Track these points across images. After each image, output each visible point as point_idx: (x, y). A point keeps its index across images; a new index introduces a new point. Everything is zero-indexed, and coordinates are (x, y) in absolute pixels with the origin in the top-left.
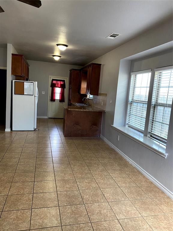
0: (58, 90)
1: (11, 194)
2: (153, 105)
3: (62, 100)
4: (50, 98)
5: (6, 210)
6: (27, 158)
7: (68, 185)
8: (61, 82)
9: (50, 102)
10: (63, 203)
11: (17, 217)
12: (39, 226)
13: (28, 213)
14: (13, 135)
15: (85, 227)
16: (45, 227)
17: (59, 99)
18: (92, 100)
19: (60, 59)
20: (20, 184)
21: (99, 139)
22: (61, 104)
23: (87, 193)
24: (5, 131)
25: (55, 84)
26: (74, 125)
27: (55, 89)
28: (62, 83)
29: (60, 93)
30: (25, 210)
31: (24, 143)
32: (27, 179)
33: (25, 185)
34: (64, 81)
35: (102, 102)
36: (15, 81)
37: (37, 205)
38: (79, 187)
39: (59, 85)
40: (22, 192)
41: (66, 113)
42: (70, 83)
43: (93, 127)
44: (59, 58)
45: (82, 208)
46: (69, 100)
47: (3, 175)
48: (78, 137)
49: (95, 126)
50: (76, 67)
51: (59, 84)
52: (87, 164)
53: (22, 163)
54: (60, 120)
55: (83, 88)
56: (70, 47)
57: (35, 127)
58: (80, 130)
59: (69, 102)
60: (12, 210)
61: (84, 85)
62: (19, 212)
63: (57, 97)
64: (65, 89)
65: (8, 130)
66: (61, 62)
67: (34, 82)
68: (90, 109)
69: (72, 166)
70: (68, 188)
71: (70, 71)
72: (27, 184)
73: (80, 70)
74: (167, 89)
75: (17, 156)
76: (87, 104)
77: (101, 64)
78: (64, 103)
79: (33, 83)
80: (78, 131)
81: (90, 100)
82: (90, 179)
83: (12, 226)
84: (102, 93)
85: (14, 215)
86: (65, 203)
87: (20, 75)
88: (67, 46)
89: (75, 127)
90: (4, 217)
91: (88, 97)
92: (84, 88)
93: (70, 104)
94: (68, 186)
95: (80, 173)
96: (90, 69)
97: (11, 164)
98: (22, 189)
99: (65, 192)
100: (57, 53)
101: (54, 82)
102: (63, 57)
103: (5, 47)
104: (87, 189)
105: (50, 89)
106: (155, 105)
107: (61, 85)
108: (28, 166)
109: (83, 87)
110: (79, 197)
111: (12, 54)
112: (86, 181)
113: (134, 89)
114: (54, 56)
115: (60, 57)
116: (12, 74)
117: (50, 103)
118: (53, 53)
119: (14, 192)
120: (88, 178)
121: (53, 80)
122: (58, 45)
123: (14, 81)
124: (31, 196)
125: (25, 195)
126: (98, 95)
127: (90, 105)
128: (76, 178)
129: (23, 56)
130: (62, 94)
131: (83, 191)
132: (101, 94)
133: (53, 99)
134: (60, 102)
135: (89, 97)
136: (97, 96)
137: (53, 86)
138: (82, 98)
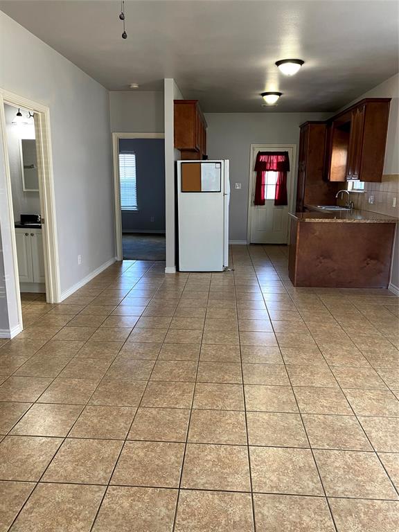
0: (271, 178)
1: (197, 407)
3: (281, 199)
4: (254, 198)
5: (194, 440)
6: (219, 331)
7: (325, 400)
8: (279, 157)
9: (253, 207)
10: (320, 442)
11: (219, 460)
12: (272, 487)
13: (242, 454)
14: (180, 280)
15: (388, 510)
16: (286, 492)
17: (274, 198)
18: (363, 194)
19: (278, 102)
20: (214, 386)
21: (387, 294)
22: (280, 209)
23: (378, 426)
24: (166, 272)
25: (265, 163)
26: (318, 258)
27: (264, 174)
28: (281, 159)
29: (277, 185)
30: (234, 447)
31: (206, 297)
32: (226, 377)
33: (225, 390)
34: (285, 154)
35: (395, 200)
36: (182, 163)
37: (258, 438)
38: (353, 407)
39: (275, 165)
40: (220, 404)
41: (299, 230)
42: (302, 157)
43: (368, 264)
44: (278, 97)
45: (373, 462)
46: (299, 199)
47: (176, 364)
48: (329, 289)
49: (374, 262)
50: (316, 117)
51: (275, 161)
52: (365, 354)
53: (210, 342)
54: (277, 247)
55: (335, 168)
56: (308, 65)
57: (227, 265)
58: (334, 270)
59: (298, 205)
60: (205, 441)
61: (339, 159)
62: (222, 449)
63: (270, 193)
64: (289, 174)
65: (170, 269)
66: (280, 108)
67: (222, 161)
68: (359, 219)
69: (327, 357)
70: (326, 407)
71: (301, 128)
72: (228, 388)
73: (328, 123)
75: (196, 326)
76: (347, 207)
77: (390, 99)
78: (285, 207)
79: (220, 163)
80: (330, 273)
81: (356, 196)
82: (379, 392)
83: (211, 477)
84: (393, 174)
85: (212, 454)
86: (325, 444)
87: (192, 147)
88: (300, 62)
89: (321, 263)
90: (192, 456)
91: (349, 189)
92: (340, 166)
93: (301, 208)
94: (324, 403)
95: (350, 374)
96: (359, 114)
97: (187, 341)
98: (219, 397)
99: (320, 417)
100: (272, 86)
101: (263, 158)
102: (286, 95)
103: (159, 88)
104: (376, 415)
105: (253, 175)
107: (278, 163)
108: (225, 348)
109: (335, 165)
110: (357, 433)
111: (174, 101)
112: (371, 395)
114: (264, 95)
115: (279, 94)
116: (175, 147)
117: (253, 210)
118: (262, 86)
119: (204, 403)
120: (375, 389)
121: (260, 154)
122: (278, 63)
123: (179, 162)
124: (241, 417)
125: (228, 413)
126: (380, 181)
127: (356, 209)
128: (342, 386)
129: (198, 103)
130: (282, 186)
131: (367, 418)
132: (391, 178)
133: (259, 200)
134: (276, 204)
135: (353, 189)
136: (378, 184)
137: (261, 168)
138: (334, 193)
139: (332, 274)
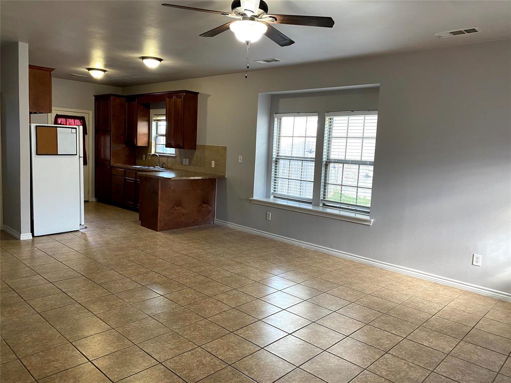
2: (324, 163)
8: (77, 120)
18: (174, 157)
19: (106, 76)
24: (22, 239)
26: (173, 207)
34: (82, 118)
36: (36, 126)
41: (160, 186)
43: (203, 207)
44: (102, 73)
49: (206, 205)
55: (141, 135)
57: (83, 223)
58: (183, 215)
64: (87, 137)
65: (26, 236)
74: (344, 140)
77: (198, 93)
79: (76, 128)
80: (181, 217)
89: (175, 210)
91: (153, 152)
92: (144, 134)
106: (326, 162)
111: (29, 65)
113: (279, 139)
114: (89, 69)
115: (105, 71)
121: (58, 116)
122: (143, 58)
123: (33, 126)
126: (195, 149)
139: (182, 218)
